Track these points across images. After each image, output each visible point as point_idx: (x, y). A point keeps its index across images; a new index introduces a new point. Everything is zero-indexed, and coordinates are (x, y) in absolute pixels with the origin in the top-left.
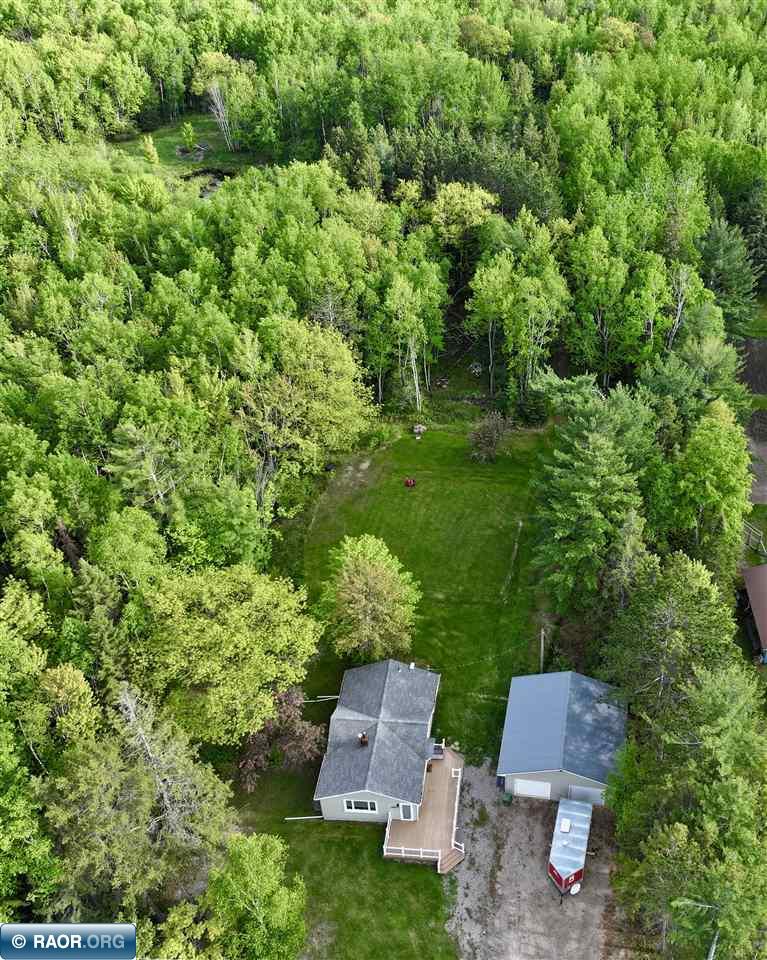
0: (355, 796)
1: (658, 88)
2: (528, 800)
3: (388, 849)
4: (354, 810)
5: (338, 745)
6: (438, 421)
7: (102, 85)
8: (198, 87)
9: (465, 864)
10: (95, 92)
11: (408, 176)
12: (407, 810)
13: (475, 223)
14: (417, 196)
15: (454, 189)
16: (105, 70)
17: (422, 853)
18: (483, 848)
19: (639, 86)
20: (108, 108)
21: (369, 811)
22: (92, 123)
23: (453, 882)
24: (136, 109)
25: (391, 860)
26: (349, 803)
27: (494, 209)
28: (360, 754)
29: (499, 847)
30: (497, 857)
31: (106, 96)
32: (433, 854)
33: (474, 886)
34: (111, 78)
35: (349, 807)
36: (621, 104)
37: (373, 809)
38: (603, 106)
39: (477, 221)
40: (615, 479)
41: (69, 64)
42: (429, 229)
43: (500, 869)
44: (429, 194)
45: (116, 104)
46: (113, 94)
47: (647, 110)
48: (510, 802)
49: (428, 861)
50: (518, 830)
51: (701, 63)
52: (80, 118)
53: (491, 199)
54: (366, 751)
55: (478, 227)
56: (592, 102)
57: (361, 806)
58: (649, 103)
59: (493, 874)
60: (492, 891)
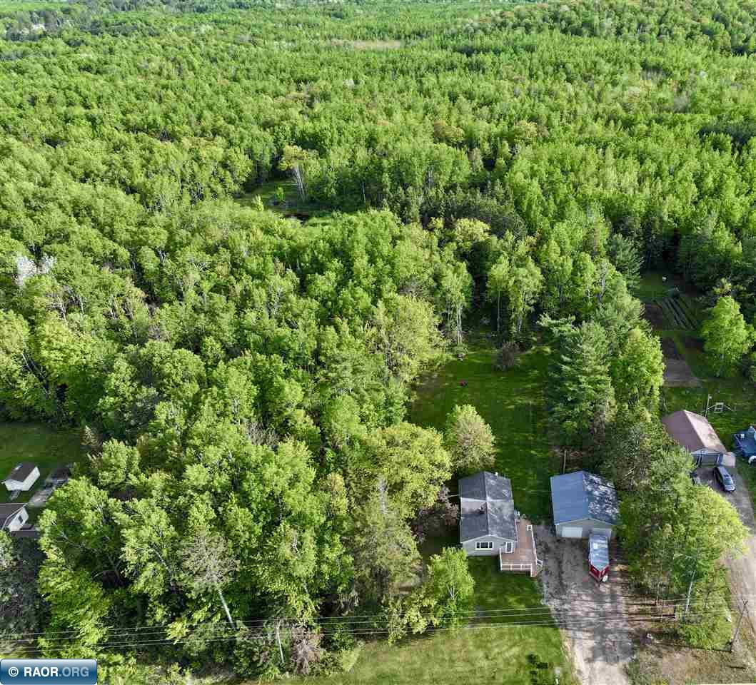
0: (481, 540)
1: (561, 161)
2: (569, 539)
3: (503, 565)
4: (480, 549)
5: (466, 516)
6: (472, 350)
7: (225, 166)
8: (284, 165)
9: (543, 573)
10: (221, 170)
11: (437, 216)
12: (509, 546)
13: (480, 240)
14: (442, 226)
15: (465, 222)
16: (227, 158)
17: (522, 567)
18: (552, 564)
19: (551, 161)
20: (229, 180)
21: (489, 549)
22: (219, 188)
23: (540, 581)
24: (244, 179)
25: (504, 572)
26: (478, 544)
27: (491, 233)
28: (481, 519)
29: (560, 562)
30: (560, 567)
31: (228, 172)
32: (526, 567)
33: (550, 582)
34: (231, 162)
35: (478, 547)
36: (544, 172)
37: (491, 547)
38: (533, 174)
39: (481, 239)
40: (599, 367)
41: (205, 155)
42: (455, 244)
43: (562, 573)
44: (449, 225)
45: (233, 177)
46: (231, 171)
47: (558, 174)
48: (560, 541)
49: (524, 571)
50: (568, 554)
51: (582, 148)
52: (212, 185)
53: (487, 227)
54: (484, 516)
55: (482, 242)
56: (528, 172)
57: (484, 546)
58: (559, 171)
59: (560, 576)
60: (561, 584)
